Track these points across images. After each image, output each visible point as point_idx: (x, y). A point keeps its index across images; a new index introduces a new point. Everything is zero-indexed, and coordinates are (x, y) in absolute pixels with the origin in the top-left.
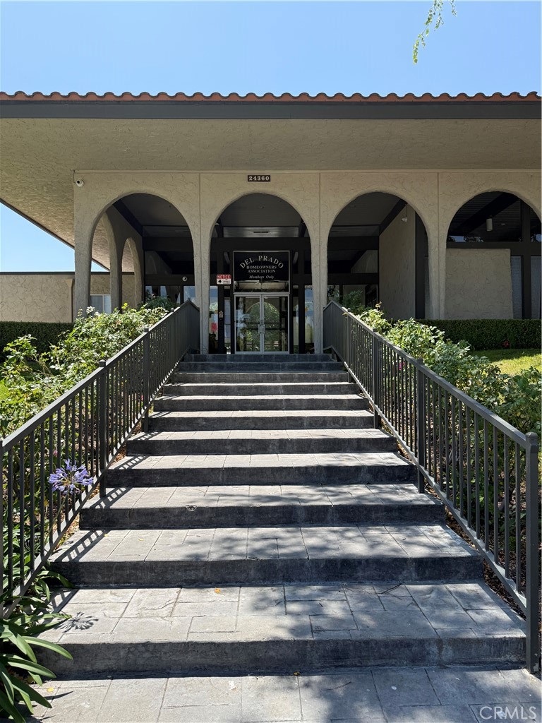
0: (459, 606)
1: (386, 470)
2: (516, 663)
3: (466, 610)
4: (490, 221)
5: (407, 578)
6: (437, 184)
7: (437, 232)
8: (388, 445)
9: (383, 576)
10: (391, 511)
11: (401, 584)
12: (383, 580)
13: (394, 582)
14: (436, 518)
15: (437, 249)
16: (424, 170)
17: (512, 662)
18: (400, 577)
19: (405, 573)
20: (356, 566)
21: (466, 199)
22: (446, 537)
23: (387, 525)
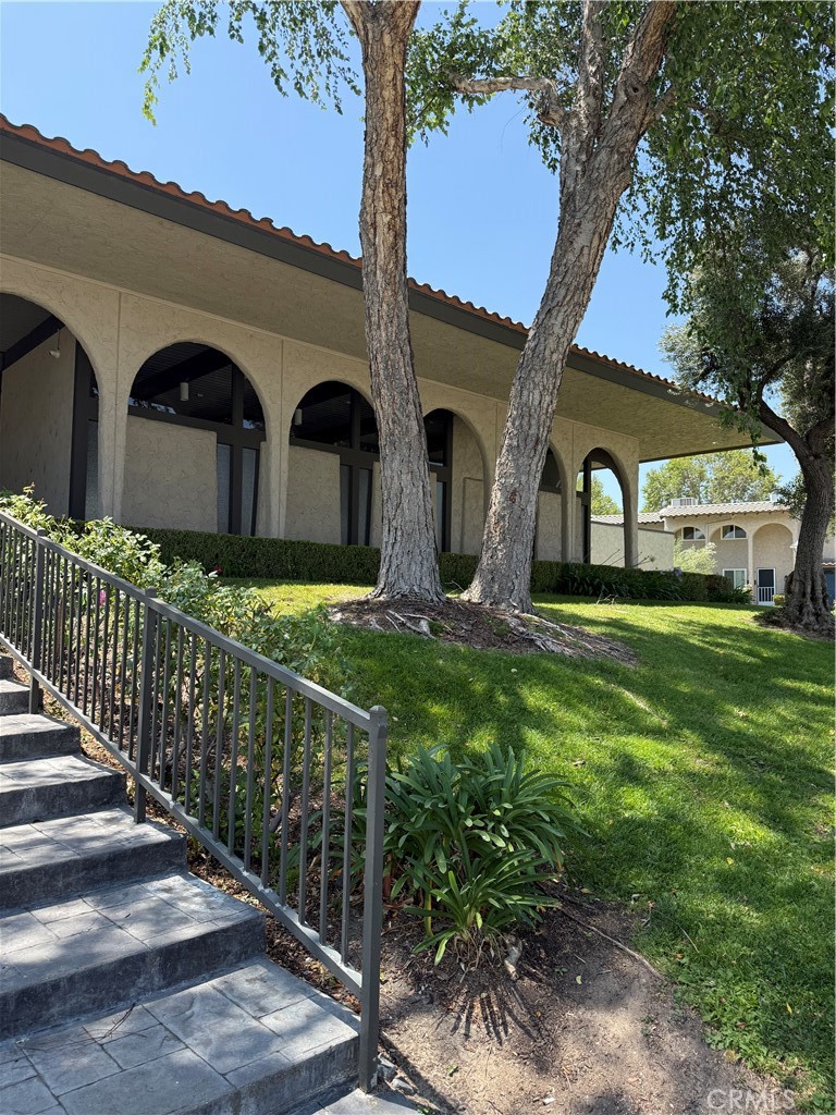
0: (245, 1015)
1: (72, 791)
2: (344, 1083)
3: (258, 1019)
4: (185, 386)
5: (145, 990)
6: (117, 309)
7: (114, 385)
8: (64, 742)
9: (102, 1000)
10: (95, 867)
11: (134, 1005)
12: (101, 1007)
13: (121, 1004)
14: (171, 864)
15: (113, 412)
16: (98, 282)
17: (338, 1085)
18: (132, 992)
19: (141, 982)
20: (48, 997)
21: (161, 345)
22: (196, 895)
23: (87, 896)
